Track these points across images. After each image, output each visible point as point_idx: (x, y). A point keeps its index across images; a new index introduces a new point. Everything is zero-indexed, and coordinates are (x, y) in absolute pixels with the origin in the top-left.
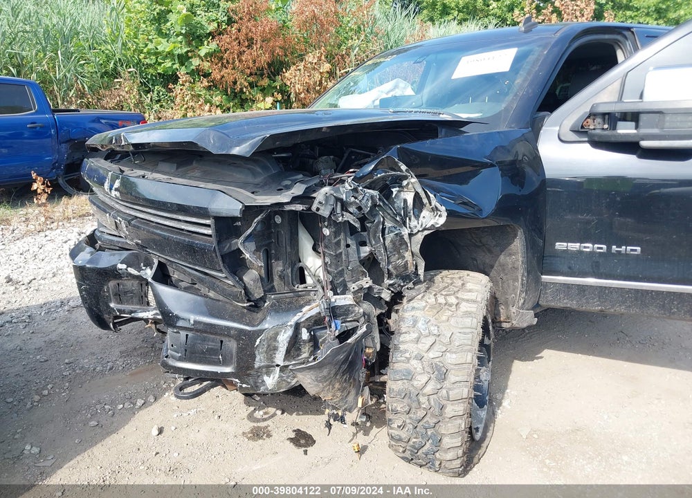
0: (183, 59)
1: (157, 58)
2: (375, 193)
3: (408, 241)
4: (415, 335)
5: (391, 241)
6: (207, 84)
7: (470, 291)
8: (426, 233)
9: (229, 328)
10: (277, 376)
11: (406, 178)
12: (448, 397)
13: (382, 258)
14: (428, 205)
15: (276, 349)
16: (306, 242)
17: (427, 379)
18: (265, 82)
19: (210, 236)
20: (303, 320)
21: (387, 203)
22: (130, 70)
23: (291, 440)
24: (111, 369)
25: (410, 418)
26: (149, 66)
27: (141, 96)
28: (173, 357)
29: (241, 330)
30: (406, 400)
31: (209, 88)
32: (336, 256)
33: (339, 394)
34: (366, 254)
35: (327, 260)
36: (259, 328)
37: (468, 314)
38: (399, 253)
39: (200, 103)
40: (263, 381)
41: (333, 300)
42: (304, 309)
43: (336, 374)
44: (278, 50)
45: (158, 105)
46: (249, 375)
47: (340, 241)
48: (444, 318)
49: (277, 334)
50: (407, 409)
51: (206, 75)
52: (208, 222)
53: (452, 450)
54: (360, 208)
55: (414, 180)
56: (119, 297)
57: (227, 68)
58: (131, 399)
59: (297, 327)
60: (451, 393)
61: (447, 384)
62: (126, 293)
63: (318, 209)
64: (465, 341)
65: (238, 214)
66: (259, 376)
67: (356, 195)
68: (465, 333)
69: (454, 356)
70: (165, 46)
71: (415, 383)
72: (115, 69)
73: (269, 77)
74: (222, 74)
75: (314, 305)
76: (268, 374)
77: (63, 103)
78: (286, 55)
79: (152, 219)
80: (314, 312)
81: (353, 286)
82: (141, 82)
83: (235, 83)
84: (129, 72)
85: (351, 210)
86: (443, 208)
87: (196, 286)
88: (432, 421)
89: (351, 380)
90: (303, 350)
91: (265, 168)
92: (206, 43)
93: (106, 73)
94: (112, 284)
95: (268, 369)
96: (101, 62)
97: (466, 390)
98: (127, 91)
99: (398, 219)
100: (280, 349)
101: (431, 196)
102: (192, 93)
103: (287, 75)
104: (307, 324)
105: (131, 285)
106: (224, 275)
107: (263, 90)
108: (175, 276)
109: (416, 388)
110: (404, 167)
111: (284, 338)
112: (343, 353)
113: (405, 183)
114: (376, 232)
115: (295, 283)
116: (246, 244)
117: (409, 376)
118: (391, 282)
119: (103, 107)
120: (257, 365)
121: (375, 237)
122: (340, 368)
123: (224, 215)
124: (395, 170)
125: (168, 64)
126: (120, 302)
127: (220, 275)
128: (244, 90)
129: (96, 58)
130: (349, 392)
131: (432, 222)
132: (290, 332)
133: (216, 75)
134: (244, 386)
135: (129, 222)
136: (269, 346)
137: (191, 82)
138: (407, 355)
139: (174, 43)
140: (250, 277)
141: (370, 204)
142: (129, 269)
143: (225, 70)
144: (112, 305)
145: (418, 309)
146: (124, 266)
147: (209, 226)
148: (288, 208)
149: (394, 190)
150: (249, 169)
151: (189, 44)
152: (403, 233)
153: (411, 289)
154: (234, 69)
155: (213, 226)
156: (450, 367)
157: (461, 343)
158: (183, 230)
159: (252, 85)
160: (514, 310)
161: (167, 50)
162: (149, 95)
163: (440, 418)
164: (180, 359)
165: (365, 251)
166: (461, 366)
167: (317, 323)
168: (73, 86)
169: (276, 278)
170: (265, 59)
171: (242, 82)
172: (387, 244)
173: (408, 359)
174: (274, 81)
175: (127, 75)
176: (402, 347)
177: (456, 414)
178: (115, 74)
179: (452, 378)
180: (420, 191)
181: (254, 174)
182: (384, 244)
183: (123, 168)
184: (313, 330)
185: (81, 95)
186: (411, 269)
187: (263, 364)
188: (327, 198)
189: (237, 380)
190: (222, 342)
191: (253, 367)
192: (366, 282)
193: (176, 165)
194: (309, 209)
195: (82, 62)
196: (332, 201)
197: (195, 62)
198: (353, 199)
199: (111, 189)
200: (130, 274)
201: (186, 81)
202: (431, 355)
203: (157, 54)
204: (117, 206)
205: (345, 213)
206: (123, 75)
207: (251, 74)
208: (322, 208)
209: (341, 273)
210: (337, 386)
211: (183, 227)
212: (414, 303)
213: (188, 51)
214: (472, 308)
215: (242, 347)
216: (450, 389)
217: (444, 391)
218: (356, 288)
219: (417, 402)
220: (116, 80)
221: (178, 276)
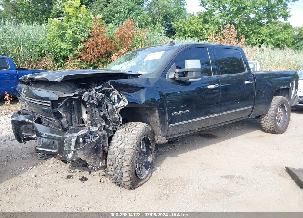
0: (71, 51)
1: (61, 50)
2: (103, 95)
3: (116, 110)
4: (117, 140)
5: (110, 110)
6: (80, 60)
7: (138, 127)
8: (122, 108)
9: (56, 137)
10: (72, 154)
11: (114, 90)
12: (124, 159)
13: (107, 115)
14: (122, 99)
15: (71, 144)
16: (84, 111)
17: (118, 154)
18: (103, 60)
19: (49, 106)
20: (80, 135)
21: (107, 97)
22: (50, 54)
23: (80, 179)
24: (23, 158)
25: (113, 167)
26: (58, 52)
27: (54, 64)
28: (39, 147)
29: (60, 138)
30: (112, 161)
31: (81, 62)
32: (92, 114)
33: (93, 161)
34: (102, 114)
35: (89, 116)
36: (65, 137)
37: (134, 134)
38: (113, 114)
39: (76, 67)
40: (68, 156)
41: (91, 129)
42: (80, 131)
43: (90, 153)
44: (108, 48)
45: (61, 68)
46: (63, 153)
47: (92, 109)
48: (127, 135)
49: (71, 139)
50: (112, 164)
51: (80, 57)
52: (49, 102)
53: (126, 178)
54: (97, 99)
55: (116, 91)
56: (26, 130)
57: (88, 54)
58: (28, 167)
59: (78, 137)
60: (125, 158)
61: (124, 155)
62: (28, 129)
63: (84, 99)
64: (132, 142)
65: (57, 99)
66: (66, 154)
67: (96, 95)
68: (132, 140)
69: (127, 146)
70: (64, 46)
71: (115, 155)
72: (44, 53)
73: (105, 58)
74: (86, 57)
75: (84, 130)
76: (69, 153)
77: (22, 66)
78: (112, 50)
79: (35, 102)
80: (84, 132)
81: (99, 125)
82: (54, 58)
83: (91, 60)
84: (50, 55)
85: (94, 99)
86: (126, 100)
87: (49, 125)
88: (119, 167)
89: (97, 156)
90: (81, 145)
91: (71, 87)
92: (80, 45)
93: (40, 55)
94: (24, 126)
95: (69, 151)
96: (39, 50)
97: (130, 157)
98: (48, 61)
99: (111, 103)
100: (72, 144)
101: (123, 96)
102: (74, 63)
103: (112, 57)
104: (81, 136)
105: (30, 126)
106: (54, 119)
107: (103, 63)
108: (43, 122)
109: (115, 157)
110: (112, 87)
111: (73, 141)
112: (92, 145)
113: (114, 92)
114: (105, 107)
115: (80, 124)
116: (60, 109)
117: (114, 153)
118: (112, 124)
119: (38, 68)
120: (65, 150)
121: (104, 108)
122: (92, 151)
123: (53, 99)
124: (110, 88)
125: (65, 52)
126: (26, 132)
127: (53, 119)
128: (95, 63)
129: (36, 49)
130: (96, 160)
131: (124, 105)
132: (75, 139)
133: (84, 57)
134: (61, 157)
135: (28, 104)
136: (69, 143)
137: (73, 59)
138: (114, 147)
139: (67, 45)
140: (63, 121)
141: (101, 98)
142: (29, 121)
143: (87, 55)
144: (23, 133)
145: (119, 133)
146: (28, 120)
147: (49, 103)
148: (73, 98)
149: (110, 94)
150: (65, 87)
151: (73, 45)
152: (114, 108)
153: (119, 127)
154: (91, 55)
155: (50, 103)
156: (126, 150)
157: (130, 142)
158: (43, 105)
159: (98, 61)
160: (158, 136)
161: (64, 48)
162: (57, 64)
163: (122, 167)
164: (40, 147)
165: (102, 113)
166: (129, 150)
167: (85, 136)
168: (26, 59)
169: (73, 122)
170: (103, 51)
171: (94, 60)
172: (109, 111)
173: (114, 148)
174: (108, 60)
175: (49, 56)
176: (113, 144)
177: (127, 165)
178: (44, 55)
179: (126, 153)
180: (119, 94)
181: (67, 88)
182: (108, 111)
183: (29, 87)
184: (84, 139)
185: (30, 63)
186: (118, 119)
187: (67, 149)
188: (86, 95)
189: (59, 155)
190: (54, 141)
191: (64, 151)
192: (104, 124)
193: (45, 86)
194: (81, 98)
195: (31, 50)
196: (88, 96)
197: (75, 52)
198: (95, 96)
199: (23, 93)
200: (30, 123)
201: (71, 59)
202: (121, 146)
203: (61, 48)
204: (26, 99)
205: (93, 100)
206: (47, 56)
207: (98, 57)
208: (85, 98)
209: (94, 120)
210: (91, 157)
211: (43, 104)
212: (119, 131)
213: (73, 48)
214: (136, 132)
215: (60, 143)
216: (125, 157)
217: (123, 157)
218: (100, 126)
219: (115, 162)
220: (44, 58)
221: (44, 122)
